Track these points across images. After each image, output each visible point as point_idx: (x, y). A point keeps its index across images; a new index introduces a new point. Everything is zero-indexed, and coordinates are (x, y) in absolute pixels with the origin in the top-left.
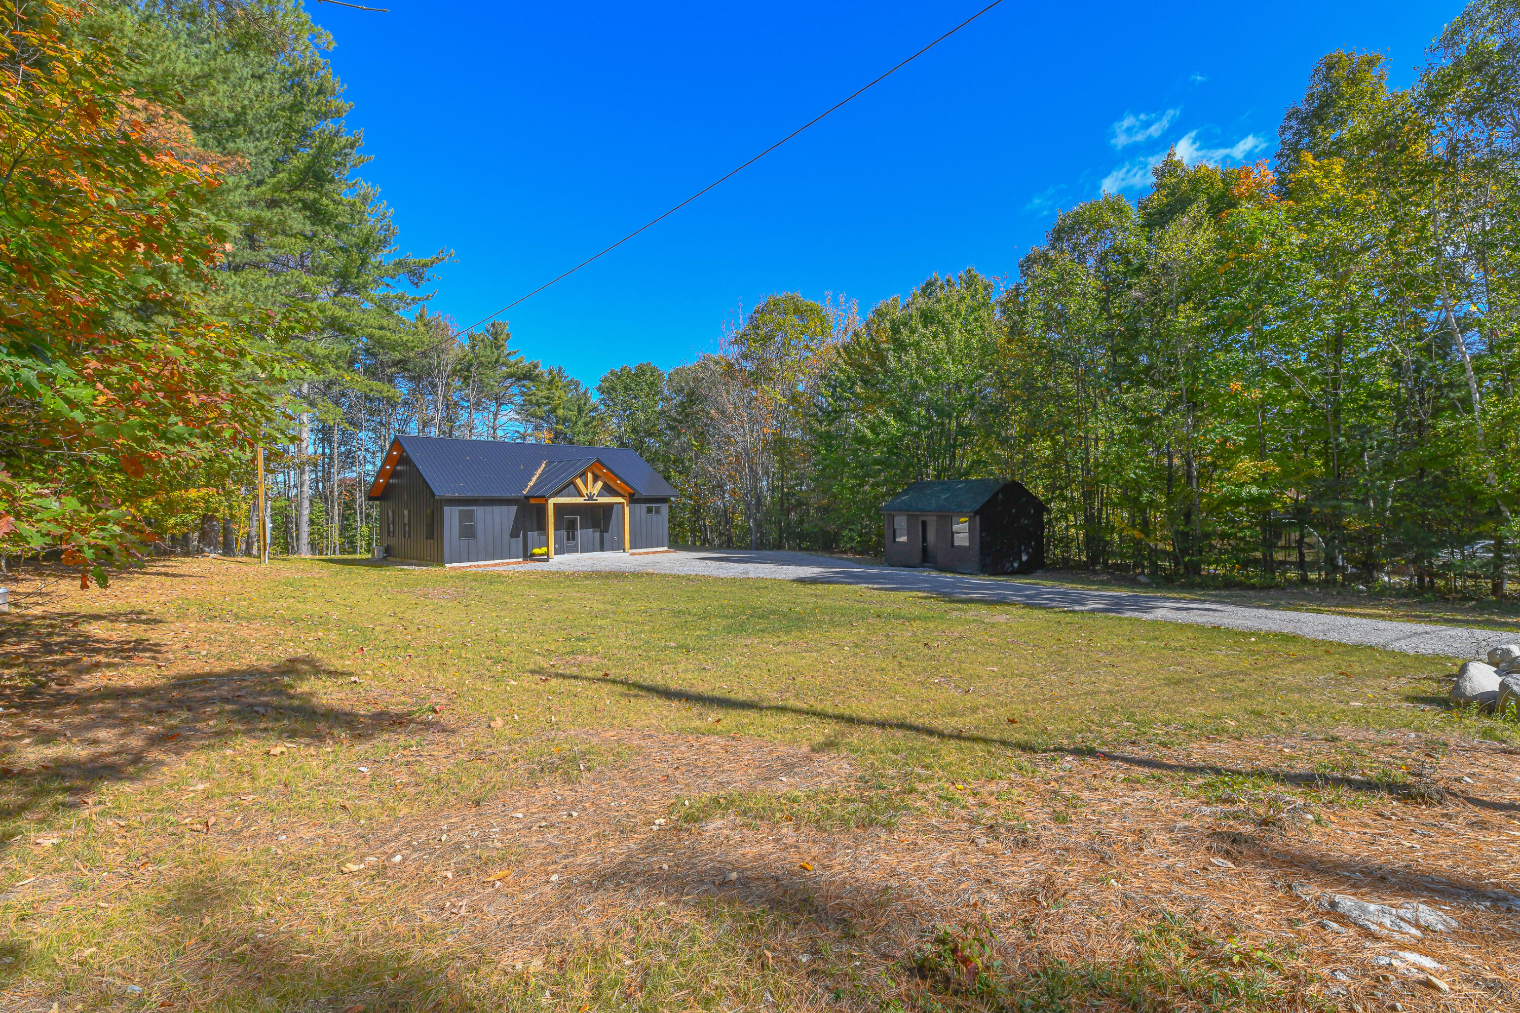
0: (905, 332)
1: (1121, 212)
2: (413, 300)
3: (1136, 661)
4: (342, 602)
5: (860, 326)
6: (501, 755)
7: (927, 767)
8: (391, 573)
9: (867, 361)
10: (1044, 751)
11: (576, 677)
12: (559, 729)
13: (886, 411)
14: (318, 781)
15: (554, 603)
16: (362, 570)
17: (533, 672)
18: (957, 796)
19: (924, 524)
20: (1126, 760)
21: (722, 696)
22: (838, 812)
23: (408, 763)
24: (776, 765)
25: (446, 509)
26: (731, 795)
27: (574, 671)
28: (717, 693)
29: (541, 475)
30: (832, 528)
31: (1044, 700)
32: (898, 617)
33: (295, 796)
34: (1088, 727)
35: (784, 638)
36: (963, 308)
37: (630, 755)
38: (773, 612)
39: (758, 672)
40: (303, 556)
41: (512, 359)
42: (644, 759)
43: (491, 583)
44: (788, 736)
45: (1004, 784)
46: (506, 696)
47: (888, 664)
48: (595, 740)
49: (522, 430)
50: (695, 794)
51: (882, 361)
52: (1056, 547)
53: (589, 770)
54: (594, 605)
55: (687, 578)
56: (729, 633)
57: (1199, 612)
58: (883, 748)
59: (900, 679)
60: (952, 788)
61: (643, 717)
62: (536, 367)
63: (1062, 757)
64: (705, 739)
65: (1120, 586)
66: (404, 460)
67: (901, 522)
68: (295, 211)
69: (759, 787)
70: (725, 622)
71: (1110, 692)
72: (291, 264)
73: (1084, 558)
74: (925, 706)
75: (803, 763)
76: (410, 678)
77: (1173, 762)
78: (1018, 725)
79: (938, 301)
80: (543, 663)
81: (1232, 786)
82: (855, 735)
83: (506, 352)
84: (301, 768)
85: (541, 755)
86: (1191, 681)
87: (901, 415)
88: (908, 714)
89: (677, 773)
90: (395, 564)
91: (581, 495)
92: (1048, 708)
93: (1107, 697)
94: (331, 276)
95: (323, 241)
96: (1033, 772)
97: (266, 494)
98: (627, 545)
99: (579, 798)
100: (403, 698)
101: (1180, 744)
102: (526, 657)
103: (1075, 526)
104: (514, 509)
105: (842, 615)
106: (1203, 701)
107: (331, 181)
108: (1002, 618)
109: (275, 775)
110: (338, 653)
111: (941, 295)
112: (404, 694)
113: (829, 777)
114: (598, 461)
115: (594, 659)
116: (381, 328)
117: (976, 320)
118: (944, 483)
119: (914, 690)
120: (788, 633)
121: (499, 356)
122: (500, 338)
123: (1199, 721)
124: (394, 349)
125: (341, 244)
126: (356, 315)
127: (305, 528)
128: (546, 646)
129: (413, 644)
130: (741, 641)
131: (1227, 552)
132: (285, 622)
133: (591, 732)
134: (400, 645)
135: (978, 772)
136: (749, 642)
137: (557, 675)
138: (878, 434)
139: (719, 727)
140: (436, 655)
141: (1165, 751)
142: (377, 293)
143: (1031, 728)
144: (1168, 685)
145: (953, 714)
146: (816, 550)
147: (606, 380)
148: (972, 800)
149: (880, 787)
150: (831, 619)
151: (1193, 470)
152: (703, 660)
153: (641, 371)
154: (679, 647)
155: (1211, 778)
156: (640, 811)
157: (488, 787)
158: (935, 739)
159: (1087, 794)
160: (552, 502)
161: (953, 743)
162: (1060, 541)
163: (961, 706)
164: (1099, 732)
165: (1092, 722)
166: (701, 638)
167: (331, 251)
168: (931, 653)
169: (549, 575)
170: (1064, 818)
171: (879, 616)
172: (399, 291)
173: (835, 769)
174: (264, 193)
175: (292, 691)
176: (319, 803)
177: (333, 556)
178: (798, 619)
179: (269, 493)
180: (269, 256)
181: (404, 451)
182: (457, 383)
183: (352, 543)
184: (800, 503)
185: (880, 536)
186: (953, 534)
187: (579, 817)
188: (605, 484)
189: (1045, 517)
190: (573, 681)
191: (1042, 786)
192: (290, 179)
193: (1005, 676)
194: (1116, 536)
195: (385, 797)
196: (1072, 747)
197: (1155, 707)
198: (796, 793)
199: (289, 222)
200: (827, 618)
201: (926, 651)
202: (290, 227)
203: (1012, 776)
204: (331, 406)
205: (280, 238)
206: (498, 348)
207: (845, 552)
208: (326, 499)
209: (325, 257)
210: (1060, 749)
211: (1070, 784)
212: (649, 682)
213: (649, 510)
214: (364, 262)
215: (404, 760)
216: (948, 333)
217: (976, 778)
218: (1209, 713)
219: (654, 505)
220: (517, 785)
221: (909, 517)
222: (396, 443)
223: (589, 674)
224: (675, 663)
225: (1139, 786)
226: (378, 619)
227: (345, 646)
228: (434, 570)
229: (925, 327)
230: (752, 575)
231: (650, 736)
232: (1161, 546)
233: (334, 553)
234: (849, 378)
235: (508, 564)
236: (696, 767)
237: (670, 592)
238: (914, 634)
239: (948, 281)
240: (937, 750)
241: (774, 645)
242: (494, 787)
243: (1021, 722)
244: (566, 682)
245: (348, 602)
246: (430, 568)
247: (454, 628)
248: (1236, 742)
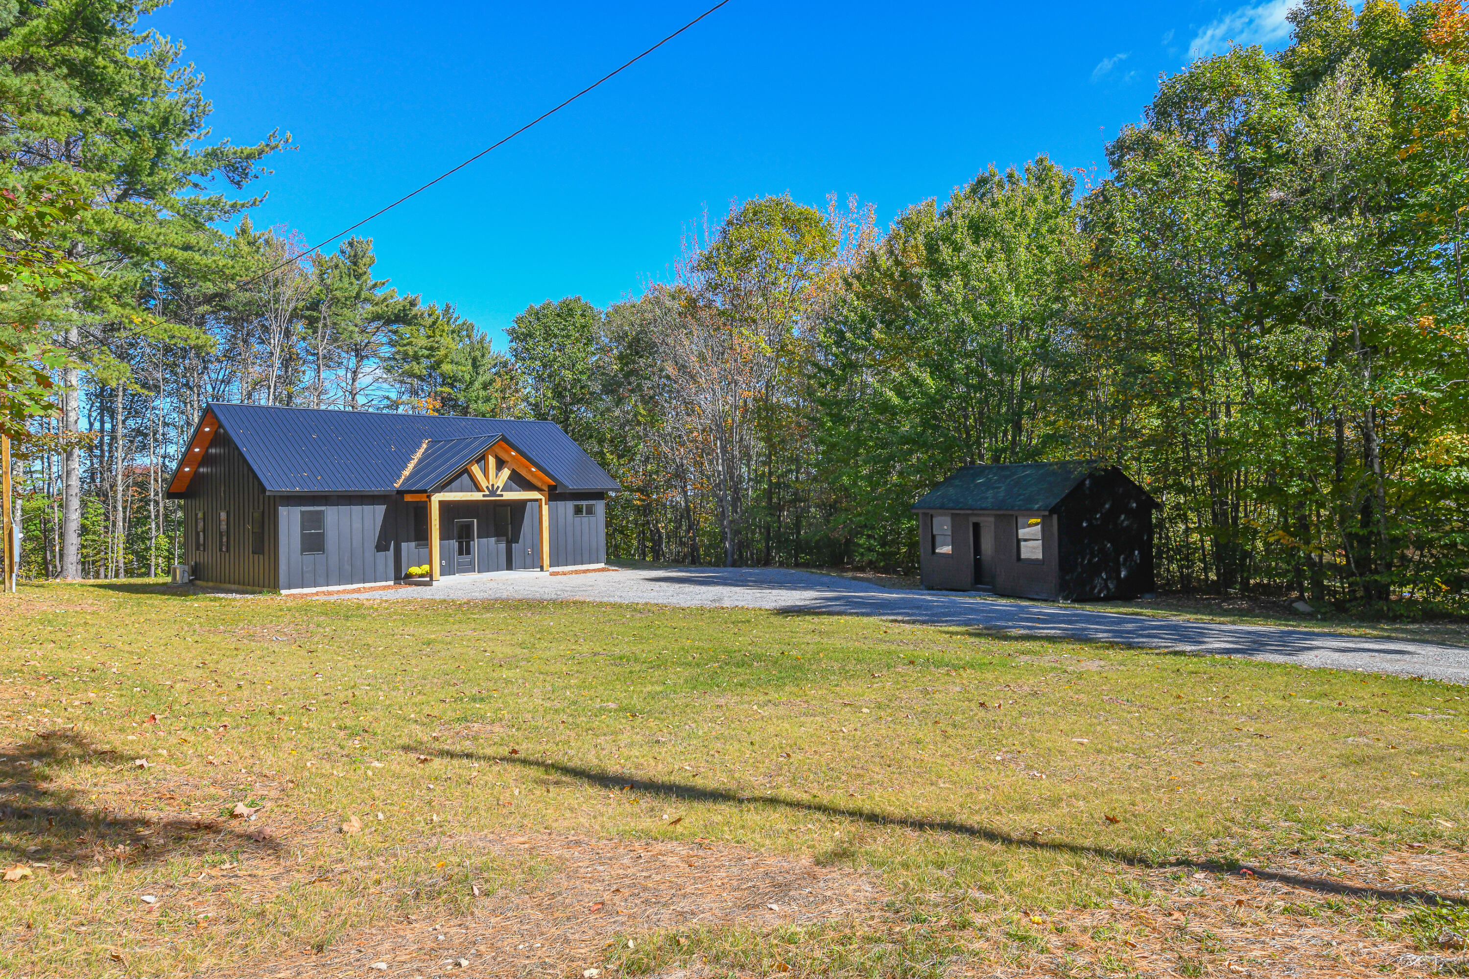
0: (946, 251)
1: (1259, 70)
2: (234, 206)
3: (1295, 729)
4: (127, 648)
5: (879, 245)
6: (357, 874)
7: (986, 888)
8: (199, 604)
9: (890, 293)
10: (1162, 865)
11: (469, 756)
12: (443, 833)
13: (920, 366)
14: (79, 918)
15: (439, 646)
16: (157, 600)
17: (406, 748)
18: (1034, 934)
19: (977, 527)
20: (1286, 879)
21: (683, 783)
22: (856, 958)
23: (217, 888)
24: (764, 886)
25: (283, 511)
26: (696, 932)
27: (467, 746)
28: (677, 779)
29: (420, 461)
30: (840, 534)
31: (1159, 787)
32: (938, 664)
33: (42, 942)
34: (1227, 828)
35: (773, 695)
36: (1032, 215)
37: (548, 872)
38: (759, 658)
39: (737, 746)
40: (69, 580)
41: (379, 293)
42: (569, 877)
43: (347, 618)
44: (781, 841)
45: (1103, 915)
46: (366, 784)
47: (926, 733)
48: (496, 850)
49: (393, 396)
50: (643, 930)
51: (914, 293)
52: (1171, 560)
53: (487, 894)
54: (498, 649)
55: (633, 608)
56: (694, 688)
57: (1389, 656)
58: (920, 859)
59: (945, 756)
60: (1025, 921)
61: (568, 814)
62: (413, 304)
63: (1189, 875)
64: (659, 847)
65: (1267, 617)
66: (221, 439)
67: (943, 525)
68: (57, 78)
69: (739, 919)
70: (687, 672)
71: (1258, 776)
72: (52, 154)
73: (1213, 576)
74: (982, 796)
75: (804, 883)
76: (224, 759)
77: (1358, 884)
78: (1121, 825)
79: (995, 205)
80: (422, 734)
81: (1453, 922)
82: (880, 840)
83: (370, 283)
84: (53, 898)
85: (416, 873)
86: (1382, 759)
87: (939, 369)
88: (957, 809)
89: (617, 899)
90: (205, 590)
91: (478, 489)
92: (1165, 799)
93: (1254, 783)
94: (112, 172)
95: (100, 121)
96: (1146, 897)
97: (14, 489)
98: (546, 561)
99: (470, 938)
100: (212, 790)
101: (1368, 857)
102: (396, 726)
103: (1198, 529)
104: (380, 510)
105: (859, 661)
106: (1401, 789)
107: (111, 33)
108: (1093, 666)
109: (13, 911)
110: (117, 723)
111: (998, 196)
112: (214, 783)
113: (842, 904)
114: (504, 439)
115: (497, 728)
116: (187, 248)
117: (1051, 231)
118: (1004, 468)
119: (966, 772)
120: (779, 687)
121: (361, 289)
122: (361, 263)
123: (1396, 821)
124: (205, 278)
125: (128, 125)
126: (149, 229)
127: (73, 540)
128: (427, 710)
129: (231, 708)
130: (711, 700)
131: (1427, 567)
132: (39, 677)
133: (491, 837)
134: (211, 710)
135: (1063, 897)
136: (723, 701)
137: (442, 753)
138: (907, 399)
139: (679, 828)
140: (264, 724)
141: (1345, 864)
142: (181, 196)
143: (1141, 830)
144: (1346, 766)
145: (1023, 808)
146: (820, 567)
147: (519, 320)
148: (1055, 940)
149: (917, 919)
150: (843, 668)
151: (1374, 445)
152: (655, 729)
153: (566, 311)
154: (622, 709)
155: (1420, 909)
156: (561, 956)
157: (337, 922)
158: (997, 846)
159: (1228, 931)
160: (437, 498)
161: (1025, 852)
162: (1178, 550)
163: (1034, 798)
164: (1243, 836)
165: (1232, 820)
166: (653, 696)
167: (112, 135)
168: (990, 716)
169: (432, 605)
170: (1195, 969)
171: (912, 662)
172: (214, 195)
173: (850, 891)
174: (10, 49)
175: (45, 785)
176: (78, 953)
177: (114, 581)
178: (794, 668)
179: (19, 489)
180: (17, 141)
181: (221, 426)
182: (300, 327)
183: (142, 558)
184: (797, 499)
185: (913, 545)
186: (1019, 541)
187: (471, 967)
188: (514, 473)
189: (1155, 515)
190: (465, 761)
191: (1160, 918)
192: (48, 28)
193: (1099, 752)
194: (1259, 544)
195: (180, 941)
196: (1203, 859)
197: (1327, 798)
198: (793, 928)
199: (48, 93)
200: (836, 666)
201: (982, 713)
202: (49, 102)
203: (1115, 903)
204: (112, 359)
205: (34, 116)
206: (358, 277)
207: (862, 569)
208: (106, 496)
209: (102, 144)
210: (1185, 863)
211: (1202, 916)
212: (576, 763)
213: (578, 511)
214: (161, 152)
215: (212, 883)
216: (1009, 251)
217: (1061, 905)
218: (1412, 810)
219: (584, 503)
220: (379, 919)
221: (954, 516)
222: (208, 413)
223: (489, 751)
224: (615, 733)
225: (1308, 920)
226: (180, 673)
227: (128, 714)
228: (264, 599)
229: (976, 242)
230: (727, 603)
231: (578, 843)
232: (1327, 557)
233: (117, 576)
234: (863, 318)
235: (371, 589)
236: (645, 889)
237: (607, 629)
238: (965, 689)
239: (1010, 176)
240: (1002, 863)
241: (760, 706)
242: (345, 923)
243: (1125, 820)
244: (455, 762)
245: (135, 647)
246: (257, 597)
247: (292, 685)
248: (1455, 854)
